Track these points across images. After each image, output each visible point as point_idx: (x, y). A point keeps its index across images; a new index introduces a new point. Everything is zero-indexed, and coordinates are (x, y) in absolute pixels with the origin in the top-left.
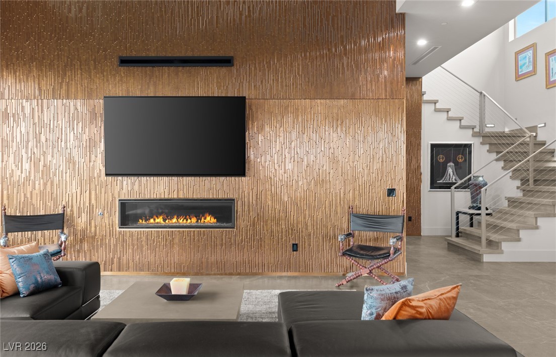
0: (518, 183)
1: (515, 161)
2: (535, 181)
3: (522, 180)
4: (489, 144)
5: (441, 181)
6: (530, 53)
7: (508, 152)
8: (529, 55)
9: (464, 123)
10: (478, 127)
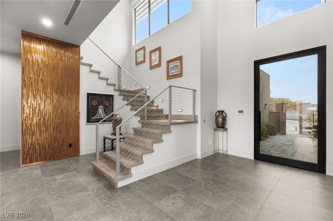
0: (139, 119)
1: (137, 105)
2: (148, 118)
3: (141, 117)
4: (123, 95)
5: (94, 118)
6: (142, 51)
7: (133, 100)
8: (142, 52)
9: (109, 82)
10: (117, 85)
